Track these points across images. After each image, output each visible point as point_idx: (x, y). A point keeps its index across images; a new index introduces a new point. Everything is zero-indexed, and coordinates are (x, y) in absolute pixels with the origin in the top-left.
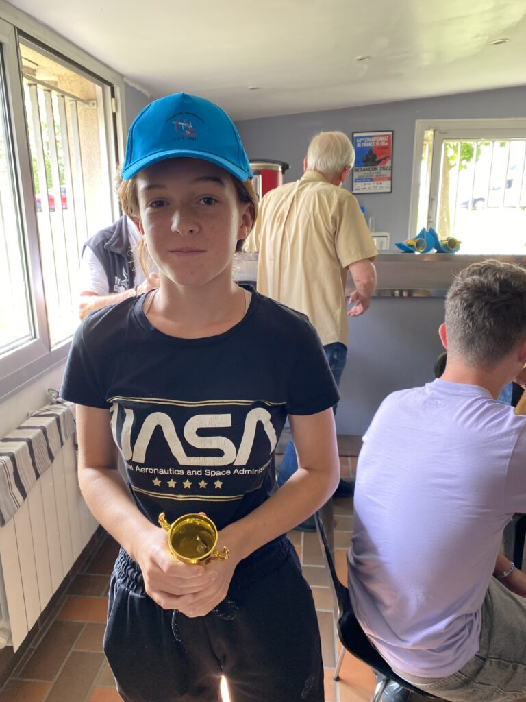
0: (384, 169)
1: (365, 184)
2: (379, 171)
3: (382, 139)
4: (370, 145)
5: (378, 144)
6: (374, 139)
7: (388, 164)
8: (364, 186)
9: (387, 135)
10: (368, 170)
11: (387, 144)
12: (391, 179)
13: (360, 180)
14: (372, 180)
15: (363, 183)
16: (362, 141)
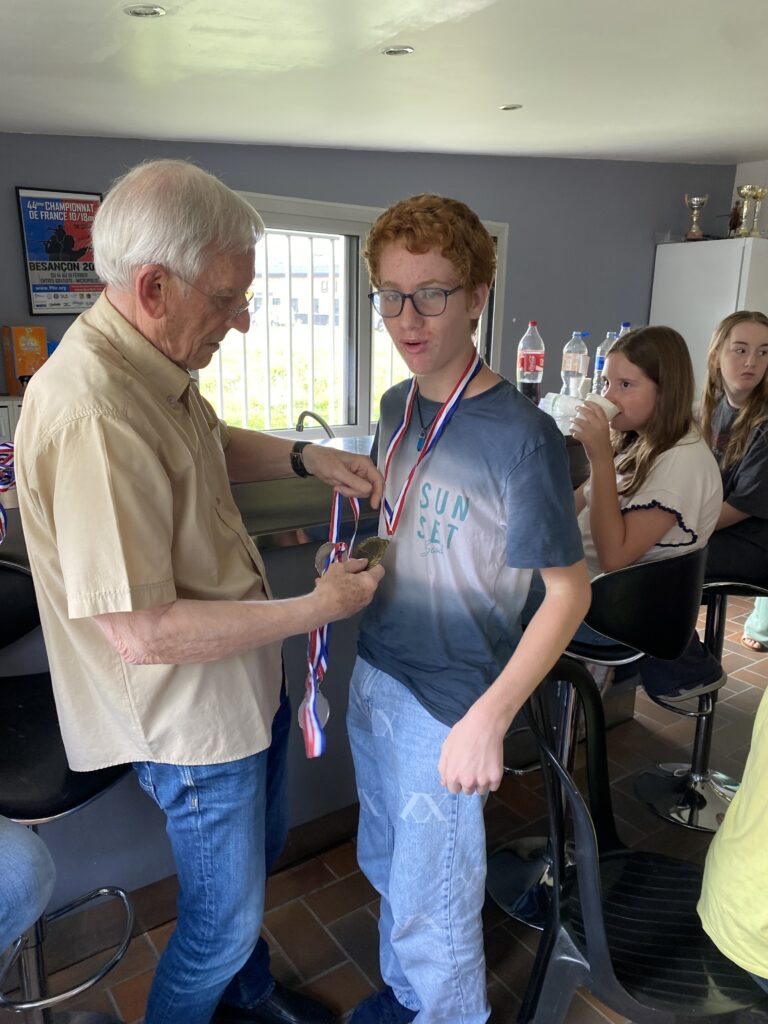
1: (56, 297)
2: (81, 271)
3: (79, 207)
4: (56, 216)
5: (73, 217)
6: (63, 206)
8: (54, 301)
9: (90, 202)
10: (60, 267)
13: (46, 287)
14: (69, 289)
15: (53, 294)
16: (40, 209)
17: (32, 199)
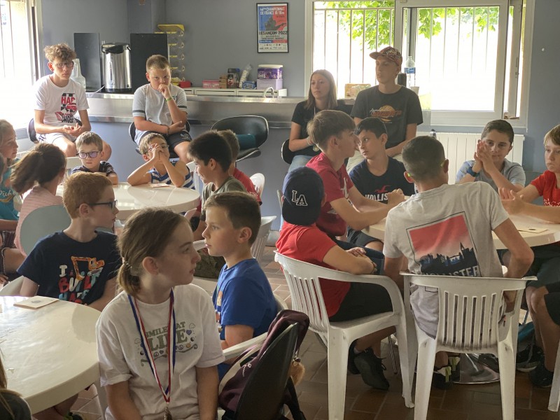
0: (282, 33)
2: (277, 34)
3: (278, 9)
4: (270, 13)
5: (276, 13)
6: (273, 9)
7: (285, 29)
8: (266, 47)
9: (282, 6)
10: (269, 33)
11: (283, 13)
12: (288, 41)
13: (263, 41)
14: (272, 42)
15: (266, 44)
16: (264, 10)
17: (262, 7)
